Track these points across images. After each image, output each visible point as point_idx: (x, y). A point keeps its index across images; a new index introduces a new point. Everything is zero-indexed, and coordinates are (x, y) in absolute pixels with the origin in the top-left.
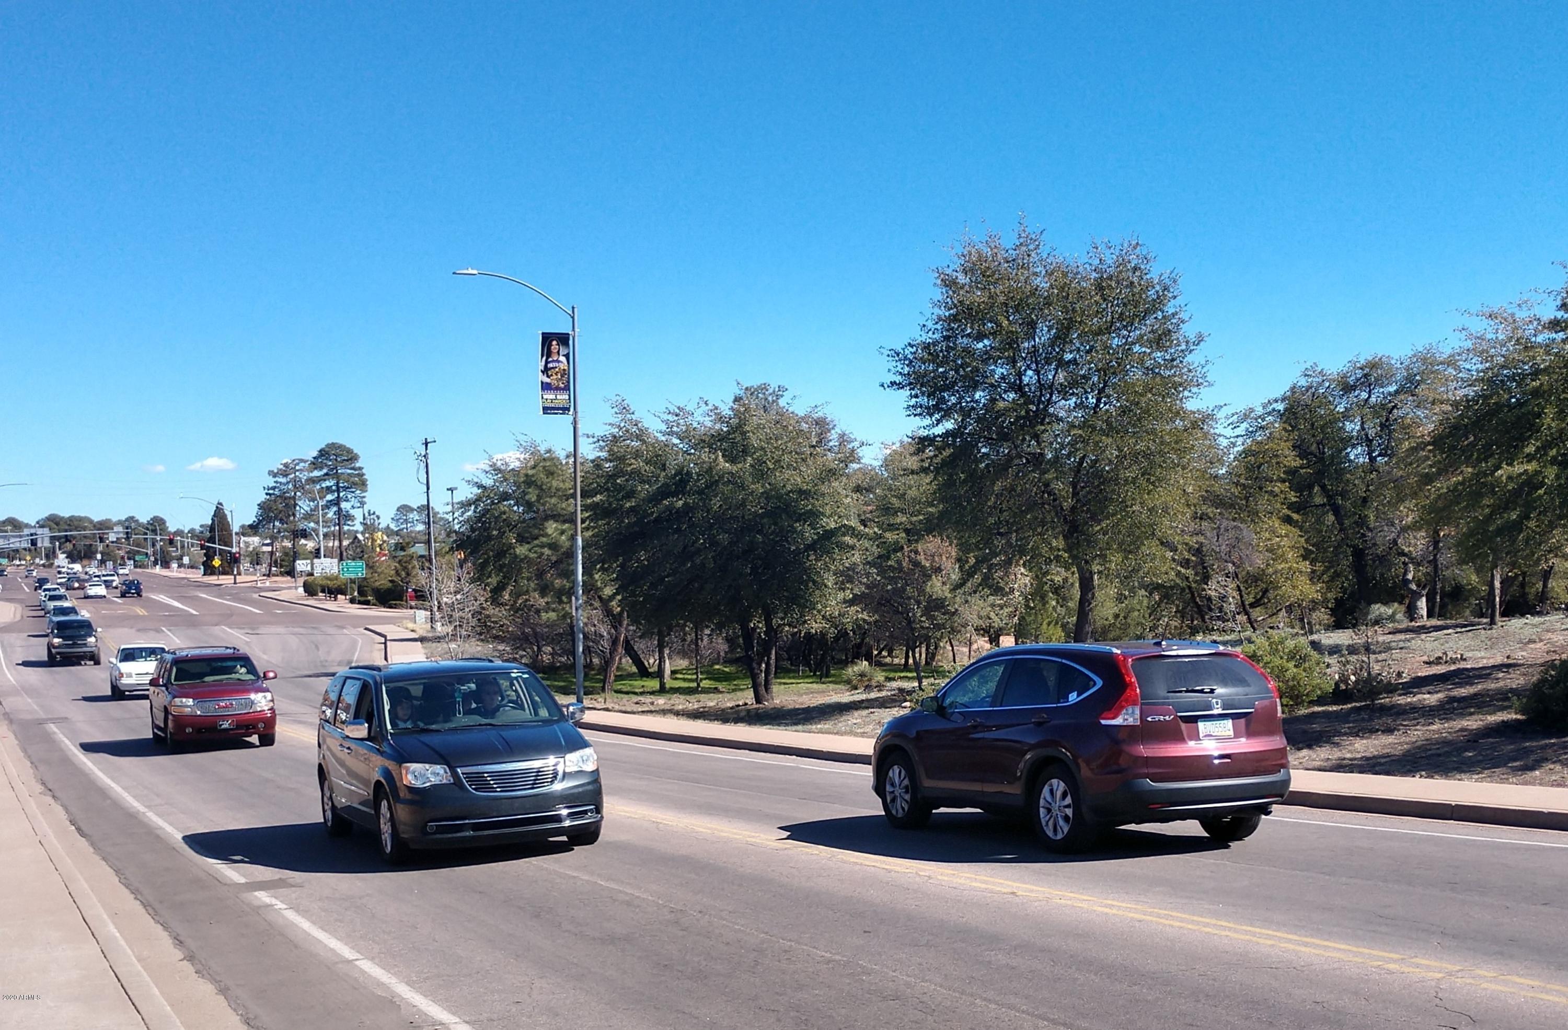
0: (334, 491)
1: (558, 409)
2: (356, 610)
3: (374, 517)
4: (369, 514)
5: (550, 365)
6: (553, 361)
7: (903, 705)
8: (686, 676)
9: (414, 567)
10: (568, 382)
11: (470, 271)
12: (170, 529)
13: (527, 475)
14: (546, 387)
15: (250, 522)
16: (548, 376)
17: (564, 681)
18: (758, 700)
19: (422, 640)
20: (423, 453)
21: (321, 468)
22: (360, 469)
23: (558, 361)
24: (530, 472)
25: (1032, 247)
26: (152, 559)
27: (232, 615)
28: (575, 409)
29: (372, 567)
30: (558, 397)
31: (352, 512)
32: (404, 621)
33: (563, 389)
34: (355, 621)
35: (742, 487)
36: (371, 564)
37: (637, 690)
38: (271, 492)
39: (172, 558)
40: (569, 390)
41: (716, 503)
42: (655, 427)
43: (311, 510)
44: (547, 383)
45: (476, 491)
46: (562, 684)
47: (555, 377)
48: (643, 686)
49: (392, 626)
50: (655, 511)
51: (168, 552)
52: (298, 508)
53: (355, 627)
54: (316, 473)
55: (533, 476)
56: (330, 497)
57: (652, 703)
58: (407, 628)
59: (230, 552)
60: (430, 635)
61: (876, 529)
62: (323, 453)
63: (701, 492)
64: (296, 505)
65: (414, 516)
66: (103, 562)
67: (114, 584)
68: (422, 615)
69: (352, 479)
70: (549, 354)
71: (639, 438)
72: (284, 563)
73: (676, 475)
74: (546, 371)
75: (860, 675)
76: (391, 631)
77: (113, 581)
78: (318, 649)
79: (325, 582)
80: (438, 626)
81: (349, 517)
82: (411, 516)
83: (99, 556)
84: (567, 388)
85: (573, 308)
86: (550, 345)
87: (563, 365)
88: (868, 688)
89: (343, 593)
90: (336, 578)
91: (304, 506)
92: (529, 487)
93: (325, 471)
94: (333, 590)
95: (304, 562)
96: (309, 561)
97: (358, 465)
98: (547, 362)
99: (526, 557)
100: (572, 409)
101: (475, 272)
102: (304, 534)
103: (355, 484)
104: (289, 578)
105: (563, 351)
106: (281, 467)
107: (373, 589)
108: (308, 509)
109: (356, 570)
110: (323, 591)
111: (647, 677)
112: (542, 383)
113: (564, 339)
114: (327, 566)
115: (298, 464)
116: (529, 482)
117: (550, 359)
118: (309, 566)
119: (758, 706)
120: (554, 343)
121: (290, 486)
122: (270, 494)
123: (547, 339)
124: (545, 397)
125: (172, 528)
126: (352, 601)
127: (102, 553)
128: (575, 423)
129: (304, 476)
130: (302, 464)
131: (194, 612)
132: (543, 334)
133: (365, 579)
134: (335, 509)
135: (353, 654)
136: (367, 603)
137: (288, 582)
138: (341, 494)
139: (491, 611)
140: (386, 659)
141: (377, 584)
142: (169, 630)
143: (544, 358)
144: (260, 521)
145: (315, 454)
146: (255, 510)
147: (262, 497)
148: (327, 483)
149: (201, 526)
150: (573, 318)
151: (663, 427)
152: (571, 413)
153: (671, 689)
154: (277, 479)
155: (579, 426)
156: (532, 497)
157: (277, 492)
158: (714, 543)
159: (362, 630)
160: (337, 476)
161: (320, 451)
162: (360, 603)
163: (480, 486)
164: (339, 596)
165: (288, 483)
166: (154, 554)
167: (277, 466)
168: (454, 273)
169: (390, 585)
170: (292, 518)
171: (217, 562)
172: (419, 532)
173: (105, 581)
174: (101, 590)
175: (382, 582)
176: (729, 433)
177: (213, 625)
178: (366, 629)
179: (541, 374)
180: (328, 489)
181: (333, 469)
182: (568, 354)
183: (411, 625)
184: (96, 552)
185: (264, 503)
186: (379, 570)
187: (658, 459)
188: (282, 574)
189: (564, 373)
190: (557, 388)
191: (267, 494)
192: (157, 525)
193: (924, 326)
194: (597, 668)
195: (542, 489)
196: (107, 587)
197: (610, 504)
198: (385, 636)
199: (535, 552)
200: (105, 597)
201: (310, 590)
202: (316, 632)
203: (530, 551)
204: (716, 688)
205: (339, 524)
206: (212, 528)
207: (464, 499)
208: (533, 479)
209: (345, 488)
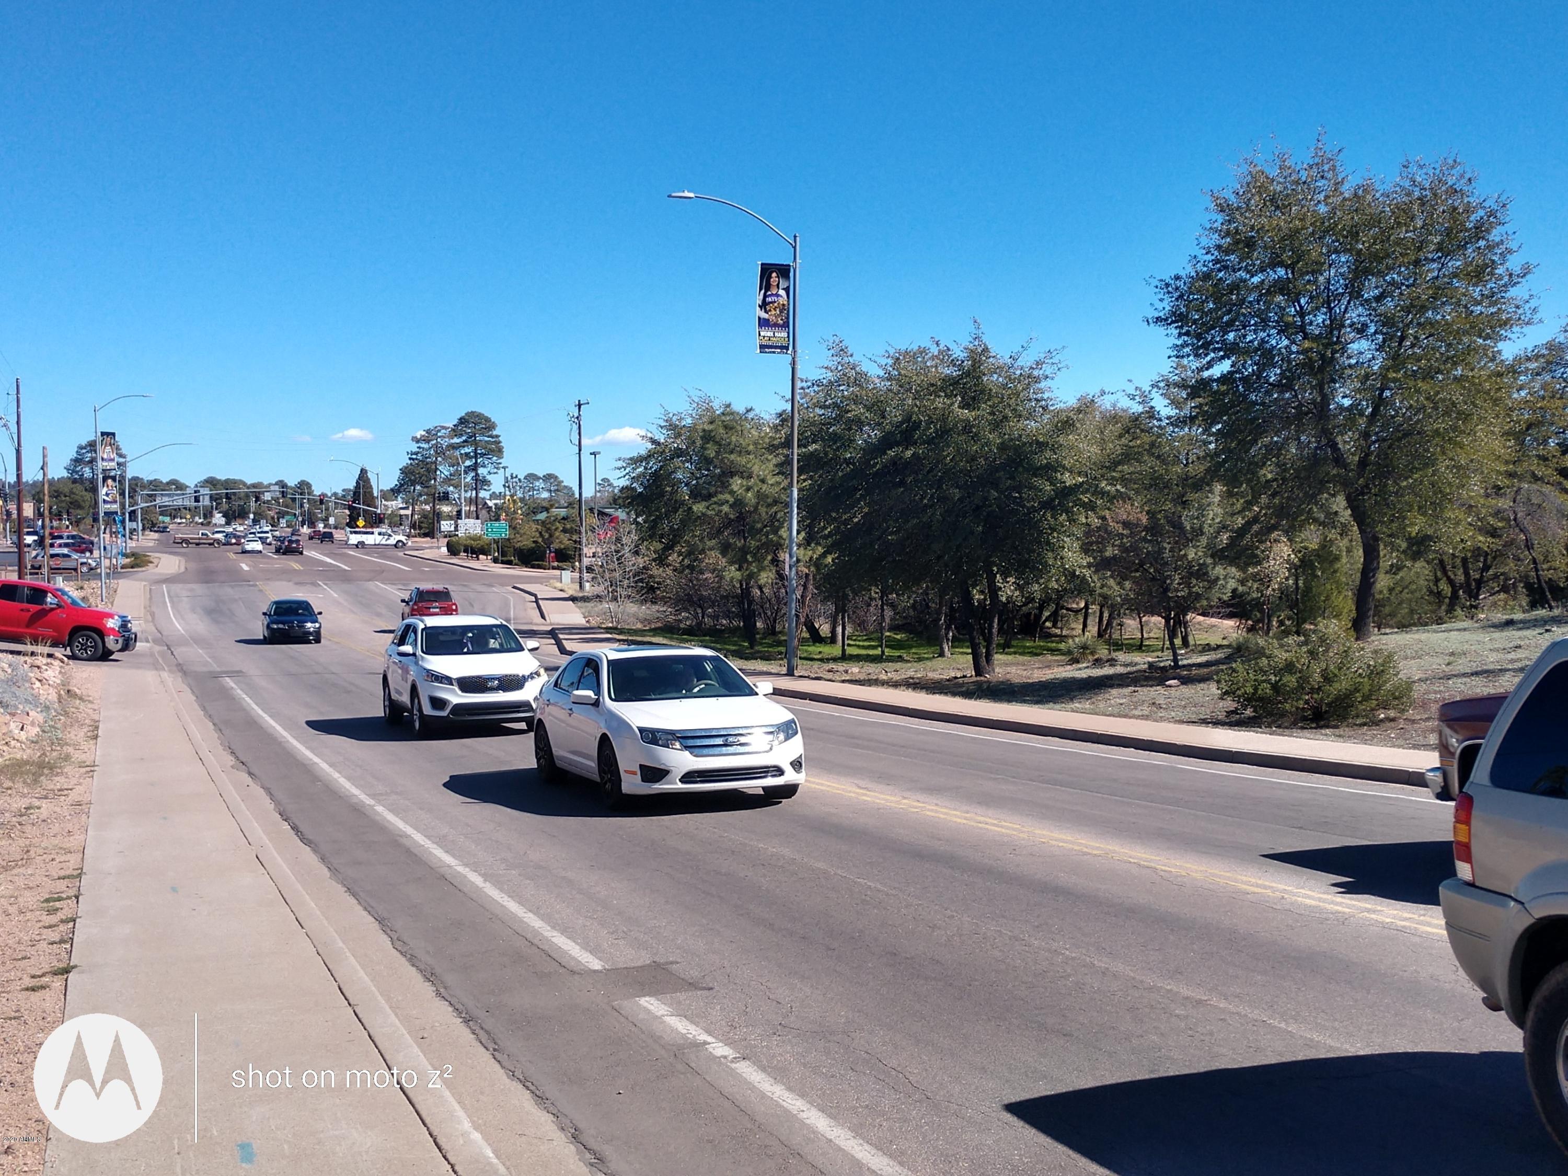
0: (472, 457)
1: (776, 347)
2: (499, 569)
3: (517, 480)
4: (512, 478)
5: (769, 299)
6: (772, 295)
7: (1167, 683)
8: (858, 643)
9: (556, 529)
10: (788, 318)
11: (687, 194)
12: (315, 493)
13: (704, 430)
14: (763, 323)
15: (392, 486)
16: (766, 312)
17: (734, 645)
18: (979, 671)
19: (573, 599)
20: (576, 415)
21: (461, 435)
22: (497, 436)
23: (777, 295)
24: (707, 427)
25: (1326, 167)
26: (300, 519)
27: (383, 572)
28: (794, 348)
29: (514, 528)
30: (776, 334)
31: (489, 477)
32: (551, 581)
33: (782, 326)
34: (503, 580)
35: (975, 438)
36: (513, 525)
37: (816, 657)
38: (414, 457)
39: (318, 519)
40: (788, 327)
41: (949, 452)
42: (874, 370)
43: (451, 475)
44: (764, 319)
45: (650, 446)
46: (734, 648)
47: (773, 312)
48: (820, 652)
49: (539, 585)
50: (879, 463)
51: (314, 513)
52: (438, 473)
53: (503, 585)
54: (456, 440)
55: (711, 431)
56: (468, 463)
57: (846, 672)
58: (555, 588)
59: (375, 513)
60: (581, 595)
61: (1119, 487)
62: (462, 421)
63: (930, 441)
64: (437, 469)
65: (540, 484)
66: (256, 522)
67: (268, 541)
68: (567, 575)
69: (489, 446)
70: (768, 287)
71: (857, 383)
72: (423, 525)
73: (902, 423)
74: (764, 305)
75: (1082, 648)
76: (542, 591)
77: (267, 538)
78: (472, 606)
79: (469, 542)
80: (587, 586)
81: (485, 482)
82: (537, 484)
83: (252, 516)
84: (786, 325)
85: (795, 237)
86: (770, 277)
87: (783, 300)
88: (1098, 662)
89: (485, 553)
90: (480, 538)
91: (444, 470)
92: (708, 443)
93: (464, 438)
94: (475, 550)
95: (448, 522)
96: (453, 522)
97: (495, 433)
98: (765, 296)
99: (703, 514)
100: (791, 348)
101: (692, 195)
102: (445, 497)
103: (492, 451)
104: (428, 539)
105: (783, 284)
106: (424, 433)
107: (515, 550)
108: (447, 473)
109: (501, 530)
110: (466, 551)
111: (820, 643)
112: (759, 318)
113: (784, 271)
114: (470, 527)
115: (439, 431)
116: (707, 437)
117: (769, 293)
118: (453, 527)
119: (978, 678)
120: (774, 275)
121: (432, 452)
122: (413, 459)
123: (766, 270)
124: (762, 334)
125: (317, 491)
126: (495, 561)
127: (254, 514)
128: (794, 363)
129: (445, 443)
130: (443, 431)
131: (346, 568)
132: (762, 264)
133: (509, 539)
134: (473, 474)
135: (509, 612)
136: (509, 563)
137: (427, 542)
138: (479, 461)
139: (656, 571)
140: (543, 616)
141: (518, 545)
142: (326, 584)
143: (763, 292)
144: (402, 485)
145: (455, 422)
146: (398, 473)
147: (405, 461)
148: (467, 450)
149: (344, 490)
150: (795, 248)
151: (882, 373)
152: (789, 352)
153: (851, 655)
154: (420, 445)
155: (798, 367)
156: (711, 453)
157: (419, 457)
158: (943, 499)
159: (510, 588)
160: (476, 444)
161: (461, 419)
162: (503, 562)
163: (653, 441)
164: (481, 556)
165: (430, 448)
166: (303, 514)
167: (420, 433)
168: (670, 196)
169: (534, 545)
170: (433, 482)
171: (361, 523)
172: (544, 499)
173: (260, 538)
174: (258, 546)
175: (526, 542)
176: (961, 377)
177: (369, 580)
178: (514, 587)
179: (758, 308)
180: (467, 454)
181: (471, 437)
182: (788, 287)
183: (559, 585)
184: (249, 512)
185: (406, 468)
186: (522, 532)
187: (877, 406)
188: (420, 535)
189: (783, 308)
190: (776, 325)
191: (410, 459)
192: (304, 487)
193: (1195, 257)
194: (762, 632)
195: (720, 445)
196: (262, 543)
197: (826, 454)
198: (535, 596)
199: (713, 509)
200: (261, 552)
201: (453, 550)
202: (466, 589)
203: (708, 508)
204: (900, 657)
205: (476, 489)
206: (356, 493)
207: (636, 455)
208: (713, 434)
209: (482, 455)
